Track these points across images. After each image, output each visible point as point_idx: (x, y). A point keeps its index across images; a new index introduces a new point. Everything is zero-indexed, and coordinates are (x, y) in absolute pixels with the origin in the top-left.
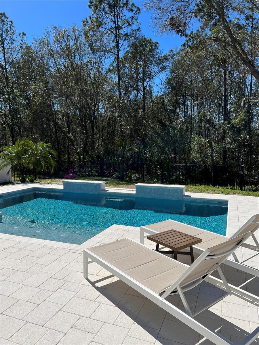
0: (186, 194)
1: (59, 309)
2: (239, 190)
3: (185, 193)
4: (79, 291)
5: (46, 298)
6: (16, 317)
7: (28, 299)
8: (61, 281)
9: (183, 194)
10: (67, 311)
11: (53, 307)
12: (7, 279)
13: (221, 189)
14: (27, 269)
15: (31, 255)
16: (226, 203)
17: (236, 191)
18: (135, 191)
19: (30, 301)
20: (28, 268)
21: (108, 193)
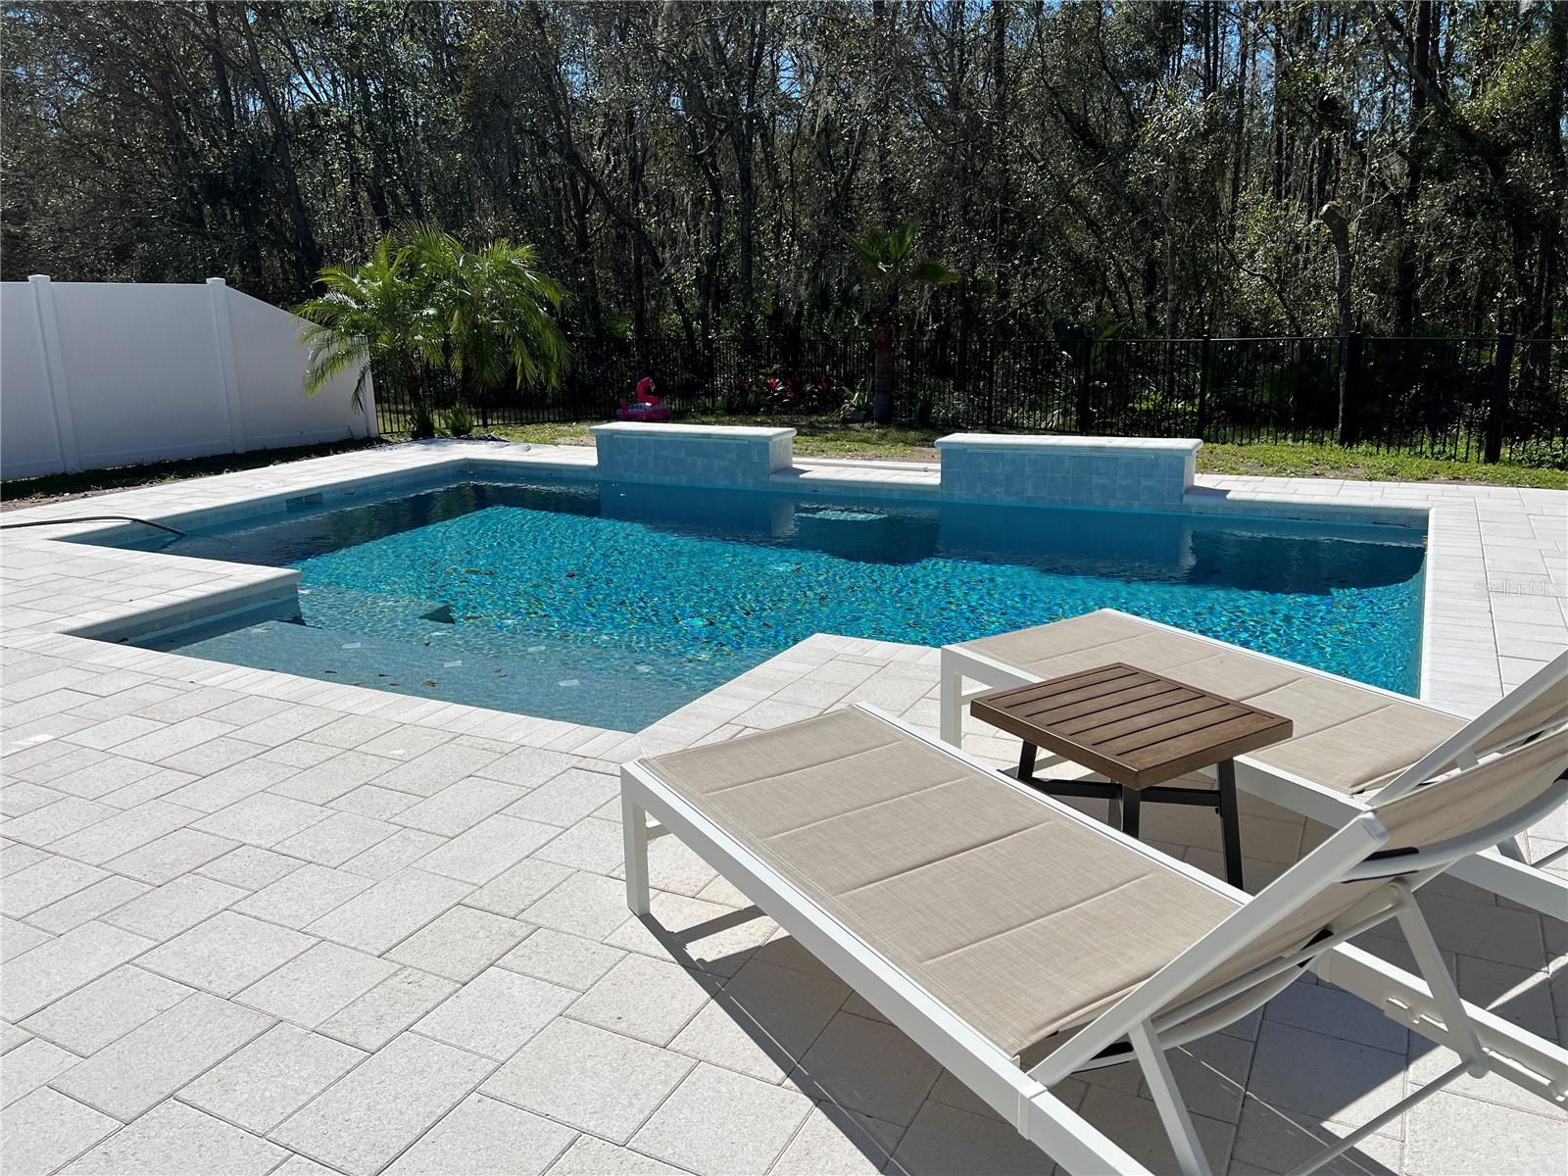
0: (1202, 480)
1: (471, 1086)
2: (1478, 462)
3: (1197, 476)
4: (589, 982)
5: (416, 1015)
6: (240, 1122)
7: (324, 1016)
8: (507, 924)
9: (1186, 484)
10: (512, 1099)
11: (440, 1070)
12: (244, 907)
13: (1385, 457)
14: (350, 855)
15: (384, 784)
16: (1415, 524)
17: (1465, 467)
18: (939, 474)
19: (331, 1032)
20: (361, 847)
21: (805, 485)
